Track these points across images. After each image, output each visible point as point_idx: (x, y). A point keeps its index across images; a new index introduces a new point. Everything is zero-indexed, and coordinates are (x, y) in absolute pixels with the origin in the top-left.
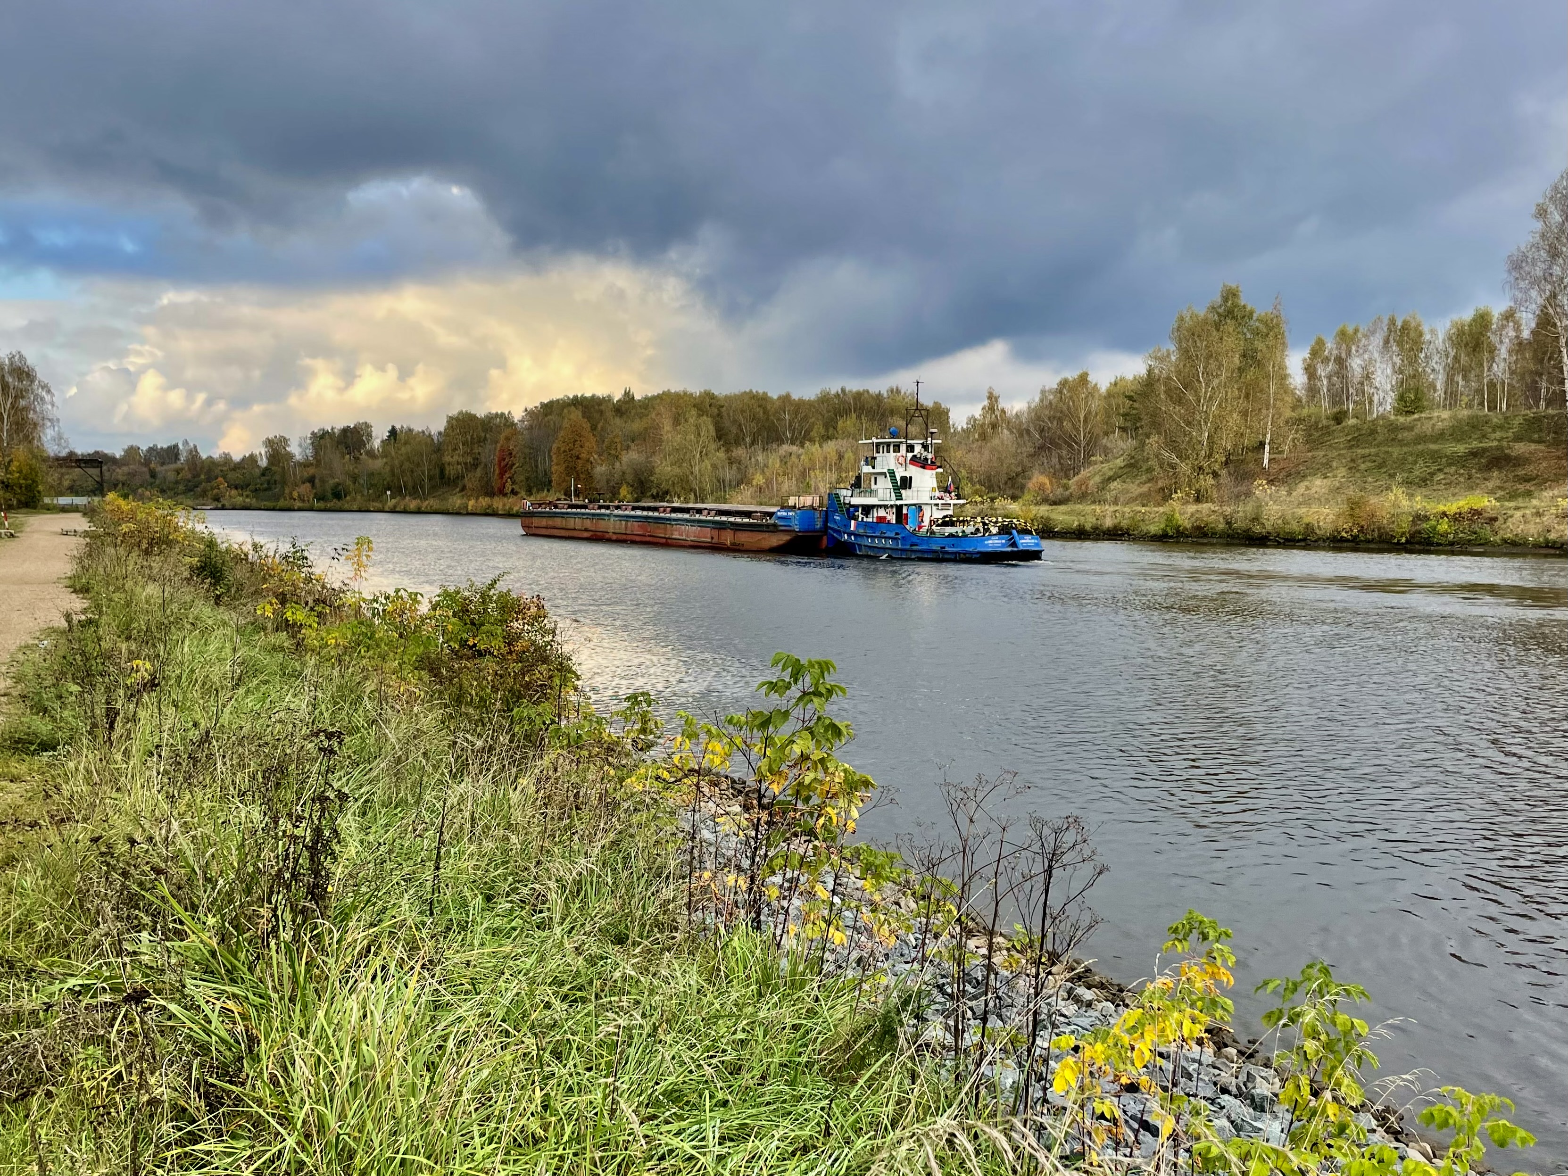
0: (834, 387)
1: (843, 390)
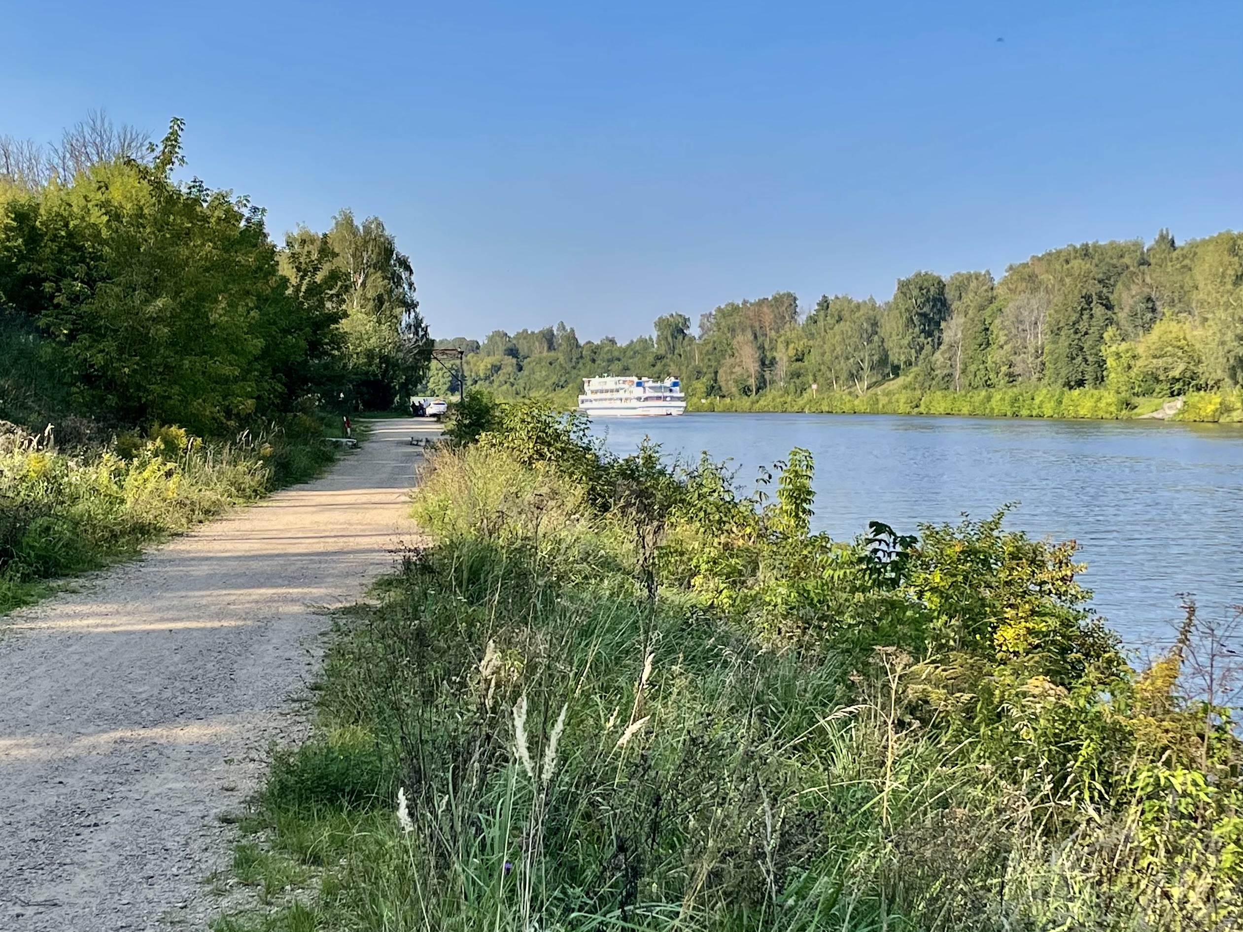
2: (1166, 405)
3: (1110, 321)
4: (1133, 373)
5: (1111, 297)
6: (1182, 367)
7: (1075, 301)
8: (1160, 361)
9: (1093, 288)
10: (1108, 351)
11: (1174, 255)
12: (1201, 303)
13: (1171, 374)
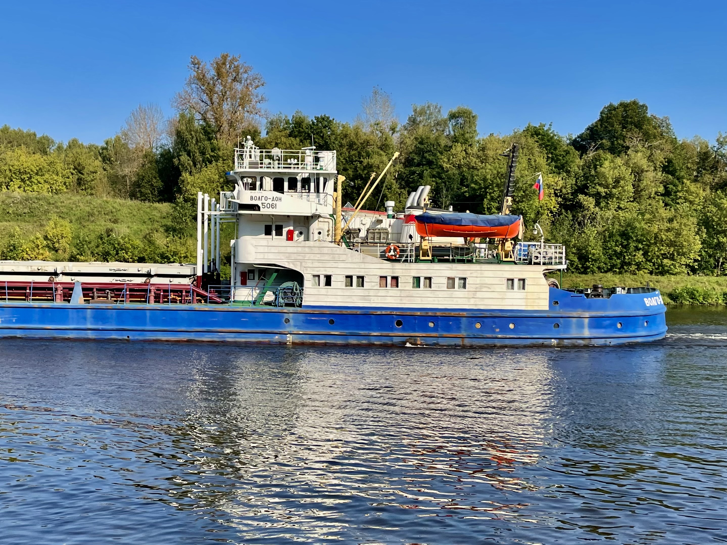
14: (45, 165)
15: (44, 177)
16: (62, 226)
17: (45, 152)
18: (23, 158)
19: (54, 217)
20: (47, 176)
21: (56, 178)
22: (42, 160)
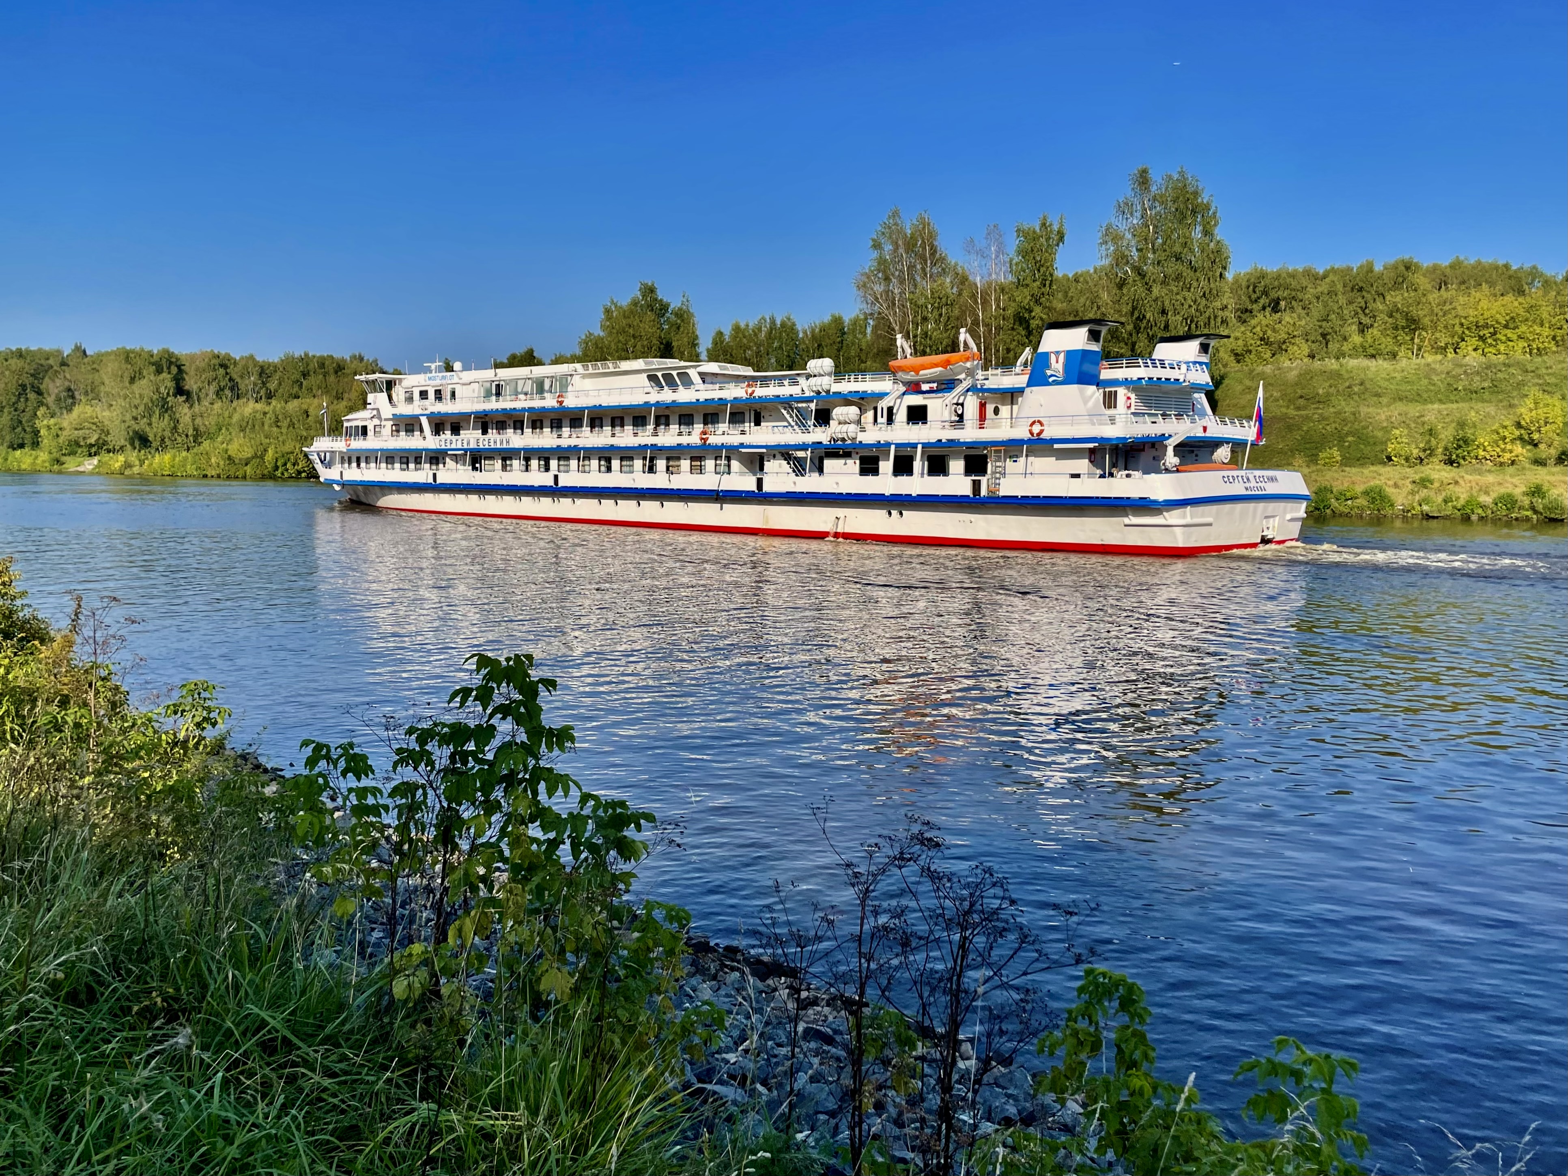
0: (298, 353)
1: (306, 355)
2: (86, 463)
3: (41, 404)
4: (61, 440)
5: (41, 387)
6: (96, 437)
7: (13, 387)
8: (81, 432)
9: (27, 380)
10: (42, 424)
11: (86, 360)
12: (107, 394)
13: (88, 442)
14: (1521, 312)
15: (1519, 331)
16: (1547, 405)
17: (1521, 292)
18: (1484, 304)
19: (1534, 392)
20: (1523, 328)
21: (1538, 329)
22: (1516, 304)
